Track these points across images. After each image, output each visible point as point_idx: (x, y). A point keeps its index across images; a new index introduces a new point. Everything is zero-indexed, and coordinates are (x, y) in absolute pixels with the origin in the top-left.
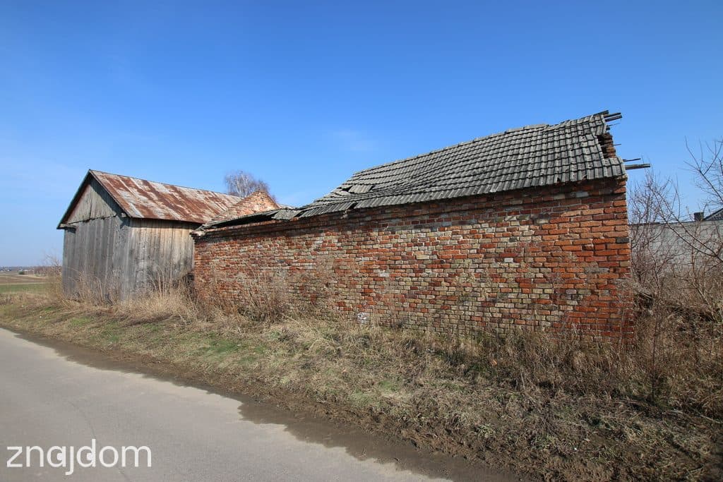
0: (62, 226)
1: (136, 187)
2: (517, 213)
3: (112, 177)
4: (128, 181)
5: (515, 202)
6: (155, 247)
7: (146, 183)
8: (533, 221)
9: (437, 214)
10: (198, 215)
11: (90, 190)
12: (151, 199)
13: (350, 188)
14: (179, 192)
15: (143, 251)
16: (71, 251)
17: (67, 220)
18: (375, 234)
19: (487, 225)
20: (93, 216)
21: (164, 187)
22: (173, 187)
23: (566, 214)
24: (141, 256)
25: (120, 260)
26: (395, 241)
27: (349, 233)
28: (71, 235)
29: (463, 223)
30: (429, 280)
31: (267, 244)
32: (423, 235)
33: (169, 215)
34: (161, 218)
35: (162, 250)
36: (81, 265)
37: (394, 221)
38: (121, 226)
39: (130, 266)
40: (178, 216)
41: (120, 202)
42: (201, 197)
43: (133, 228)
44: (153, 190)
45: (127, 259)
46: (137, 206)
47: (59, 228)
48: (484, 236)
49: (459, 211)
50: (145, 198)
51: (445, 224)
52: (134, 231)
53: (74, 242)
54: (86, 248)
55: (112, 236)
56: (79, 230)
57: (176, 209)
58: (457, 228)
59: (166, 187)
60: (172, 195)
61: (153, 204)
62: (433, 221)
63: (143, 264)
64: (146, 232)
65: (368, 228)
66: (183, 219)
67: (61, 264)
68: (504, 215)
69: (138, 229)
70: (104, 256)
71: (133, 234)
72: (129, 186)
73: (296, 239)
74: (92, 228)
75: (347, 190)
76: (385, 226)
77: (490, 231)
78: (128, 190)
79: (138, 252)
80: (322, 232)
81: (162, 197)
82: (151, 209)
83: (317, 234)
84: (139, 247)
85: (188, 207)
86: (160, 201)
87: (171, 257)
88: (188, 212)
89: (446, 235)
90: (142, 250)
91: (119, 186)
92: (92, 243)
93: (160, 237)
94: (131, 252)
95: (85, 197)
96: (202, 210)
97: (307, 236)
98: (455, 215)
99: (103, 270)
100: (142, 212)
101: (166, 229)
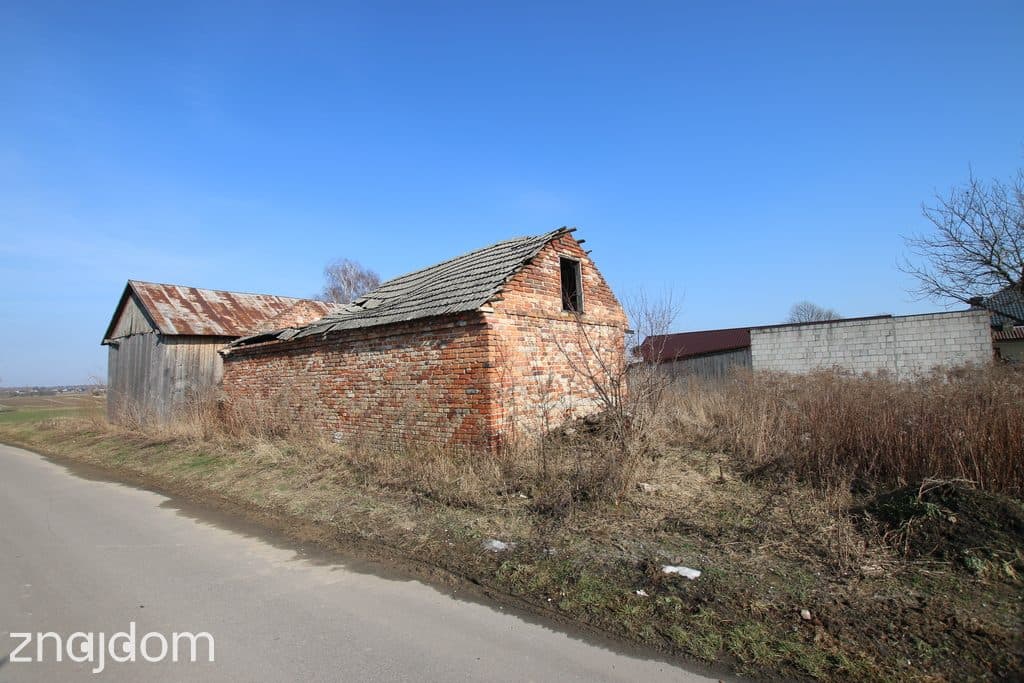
0: (106, 341)
1: (180, 298)
2: (429, 339)
3: (153, 287)
4: (172, 292)
5: (426, 329)
6: (194, 366)
7: (193, 291)
8: (438, 347)
9: (384, 338)
10: (247, 327)
11: (131, 302)
12: (193, 311)
13: (364, 302)
14: (233, 301)
15: (180, 369)
16: (115, 370)
17: (111, 335)
18: (346, 355)
19: (411, 349)
20: (133, 332)
21: (215, 295)
22: (227, 295)
23: (457, 340)
24: (177, 376)
25: (156, 379)
26: (359, 362)
27: (330, 354)
28: (114, 350)
29: (398, 347)
30: (378, 400)
31: (275, 363)
32: (375, 358)
33: (209, 329)
34: (199, 333)
35: (201, 367)
36: (123, 386)
37: (358, 344)
38: (158, 343)
39: (165, 386)
40: (219, 330)
41: (155, 317)
42: (259, 305)
43: (169, 346)
44: (200, 300)
45: (162, 380)
46: (173, 321)
47: (103, 344)
48: (411, 360)
49: (396, 335)
50: (187, 310)
51: (389, 347)
52: (169, 348)
53: (117, 360)
54: (127, 366)
55: (149, 353)
56: (121, 347)
57: (220, 321)
58: (395, 351)
59: (218, 294)
60: (222, 305)
61: (194, 317)
62: (381, 344)
63: (180, 385)
64: (183, 349)
65: (342, 349)
66: (226, 334)
67: (106, 383)
68: (421, 340)
69: (173, 346)
70: (142, 377)
71: (168, 352)
72: (171, 296)
73: (295, 359)
74: (133, 345)
75: (361, 304)
76: (352, 347)
77: (414, 354)
78: (167, 302)
79: (174, 371)
80: (312, 352)
81: (208, 308)
82: (190, 324)
83: (309, 354)
84: (175, 367)
85: (239, 318)
86: (204, 312)
87: (212, 376)
88: (235, 324)
89: (388, 357)
90: (178, 369)
91: (159, 297)
92: (132, 361)
93: (199, 353)
94: (167, 371)
95: (127, 310)
96: (254, 321)
97: (303, 356)
98: (394, 339)
99: (142, 391)
100: (178, 327)
101: (207, 346)
